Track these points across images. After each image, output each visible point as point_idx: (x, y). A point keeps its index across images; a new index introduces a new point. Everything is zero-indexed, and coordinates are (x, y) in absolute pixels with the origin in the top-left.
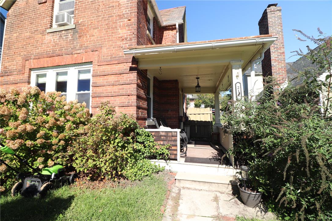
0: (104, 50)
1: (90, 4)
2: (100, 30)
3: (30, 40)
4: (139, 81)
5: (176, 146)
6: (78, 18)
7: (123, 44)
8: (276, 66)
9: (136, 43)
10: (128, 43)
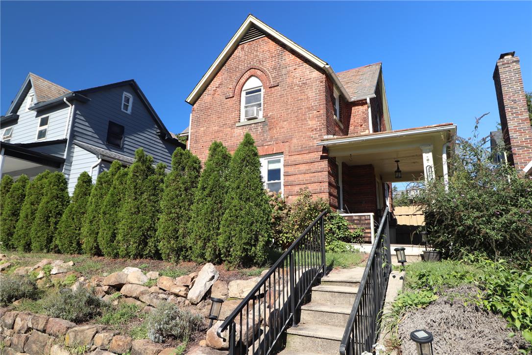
0: (295, 141)
1: (278, 98)
2: (290, 122)
3: (219, 134)
4: (330, 169)
5: (370, 228)
6: (266, 111)
7: (313, 134)
8: (517, 138)
9: (326, 133)
10: (318, 133)
